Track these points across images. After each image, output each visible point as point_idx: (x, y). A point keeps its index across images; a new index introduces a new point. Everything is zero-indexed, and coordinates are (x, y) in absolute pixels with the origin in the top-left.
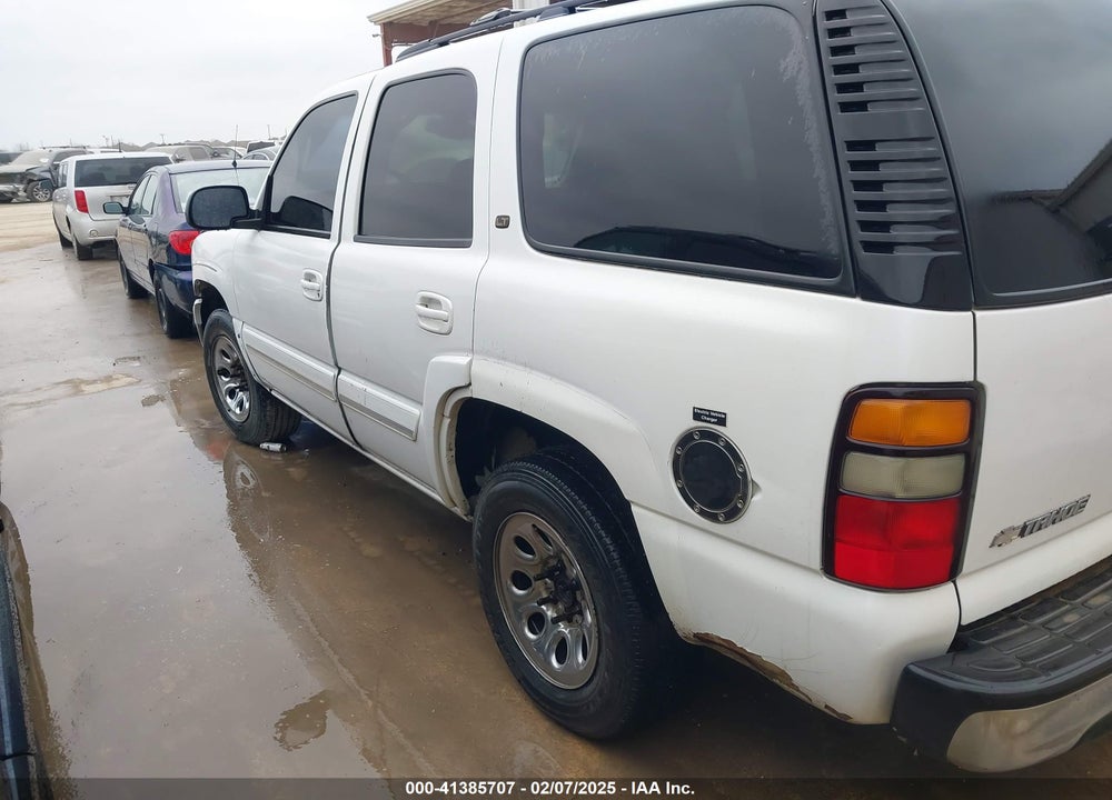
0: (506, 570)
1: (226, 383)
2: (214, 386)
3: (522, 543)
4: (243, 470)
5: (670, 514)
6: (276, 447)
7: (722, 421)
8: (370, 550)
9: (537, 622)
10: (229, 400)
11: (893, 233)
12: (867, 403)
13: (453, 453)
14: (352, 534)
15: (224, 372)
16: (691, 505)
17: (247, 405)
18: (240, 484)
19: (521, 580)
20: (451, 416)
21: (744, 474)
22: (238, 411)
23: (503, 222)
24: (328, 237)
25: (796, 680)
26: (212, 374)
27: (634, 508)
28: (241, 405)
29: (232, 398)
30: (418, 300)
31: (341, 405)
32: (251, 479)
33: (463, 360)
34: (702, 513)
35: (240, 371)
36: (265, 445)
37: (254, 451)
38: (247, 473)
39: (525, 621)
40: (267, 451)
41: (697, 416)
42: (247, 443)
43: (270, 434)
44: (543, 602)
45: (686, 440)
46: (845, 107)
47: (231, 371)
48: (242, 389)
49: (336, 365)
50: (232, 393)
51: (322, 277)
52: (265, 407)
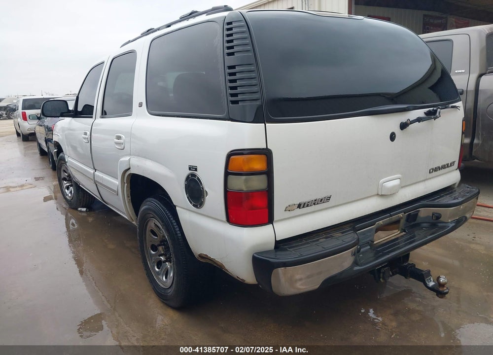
0: (149, 245)
1: (66, 184)
2: (61, 185)
3: (153, 232)
4: (73, 221)
5: (186, 208)
6: (84, 209)
7: (196, 170)
8: (111, 246)
9: (159, 264)
10: (66, 191)
11: (239, 97)
12: (232, 157)
13: (130, 198)
14: (106, 241)
15: (65, 179)
16: (191, 203)
17: (73, 192)
18: (71, 226)
19: (154, 248)
20: (127, 182)
21: (203, 188)
22: (70, 195)
23: (141, 105)
24: (92, 117)
25: (227, 267)
26: (60, 180)
27: (177, 208)
28: (71, 192)
29: (68, 190)
30: (115, 138)
31: (96, 185)
32: (76, 225)
33: (127, 158)
34: (194, 205)
35: (69, 178)
36: (80, 209)
37: (75, 211)
38: (74, 221)
39: (156, 264)
40: (81, 211)
41: (190, 169)
42: (74, 209)
43: (82, 204)
44: (161, 255)
45: (188, 178)
46: (229, 54)
47: (67, 178)
48: (71, 186)
49: (94, 168)
50: (68, 188)
51: (89, 133)
52: (79, 192)
